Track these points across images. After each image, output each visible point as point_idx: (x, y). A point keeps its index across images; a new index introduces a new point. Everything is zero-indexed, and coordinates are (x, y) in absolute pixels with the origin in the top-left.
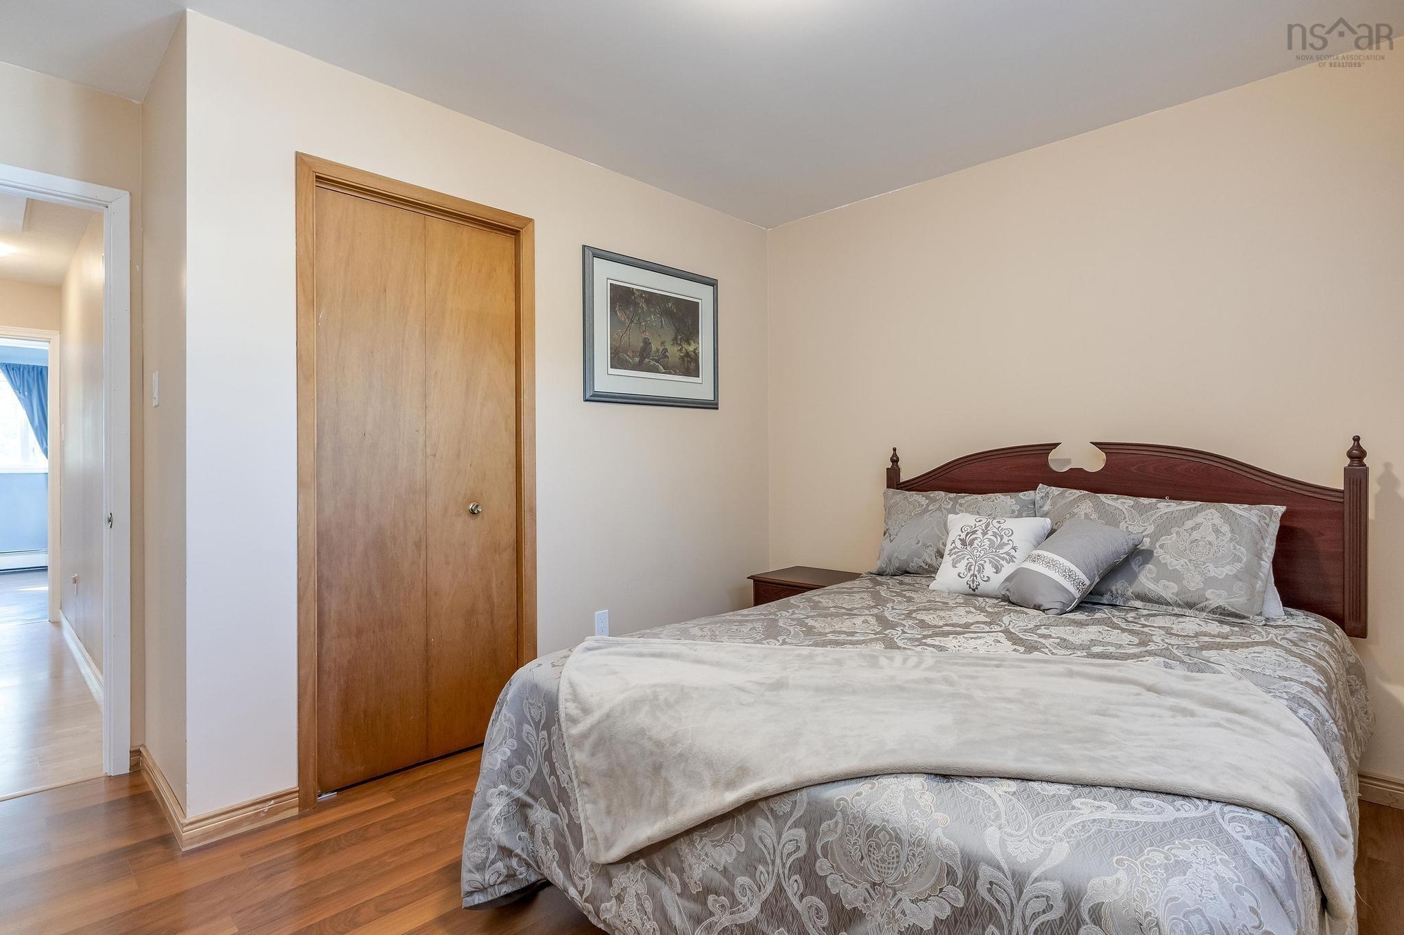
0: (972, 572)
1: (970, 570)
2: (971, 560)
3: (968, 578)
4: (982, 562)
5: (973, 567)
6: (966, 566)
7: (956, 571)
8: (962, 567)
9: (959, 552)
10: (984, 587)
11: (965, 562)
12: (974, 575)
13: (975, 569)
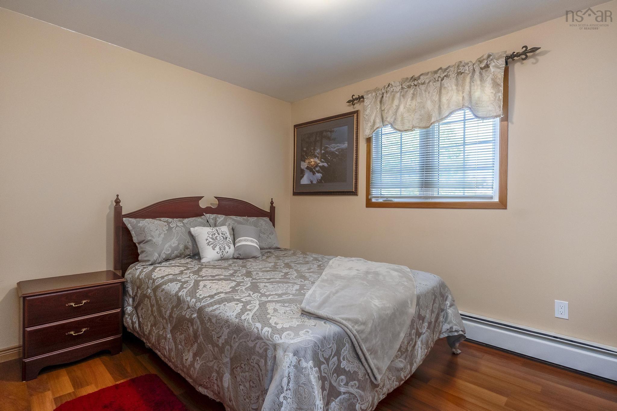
0: (222, 250)
1: (221, 249)
2: (220, 246)
3: (221, 253)
4: (224, 246)
5: (222, 248)
6: (219, 248)
7: (215, 251)
8: (217, 249)
9: (213, 243)
10: (226, 255)
11: (218, 247)
12: (222, 252)
13: (222, 249)
